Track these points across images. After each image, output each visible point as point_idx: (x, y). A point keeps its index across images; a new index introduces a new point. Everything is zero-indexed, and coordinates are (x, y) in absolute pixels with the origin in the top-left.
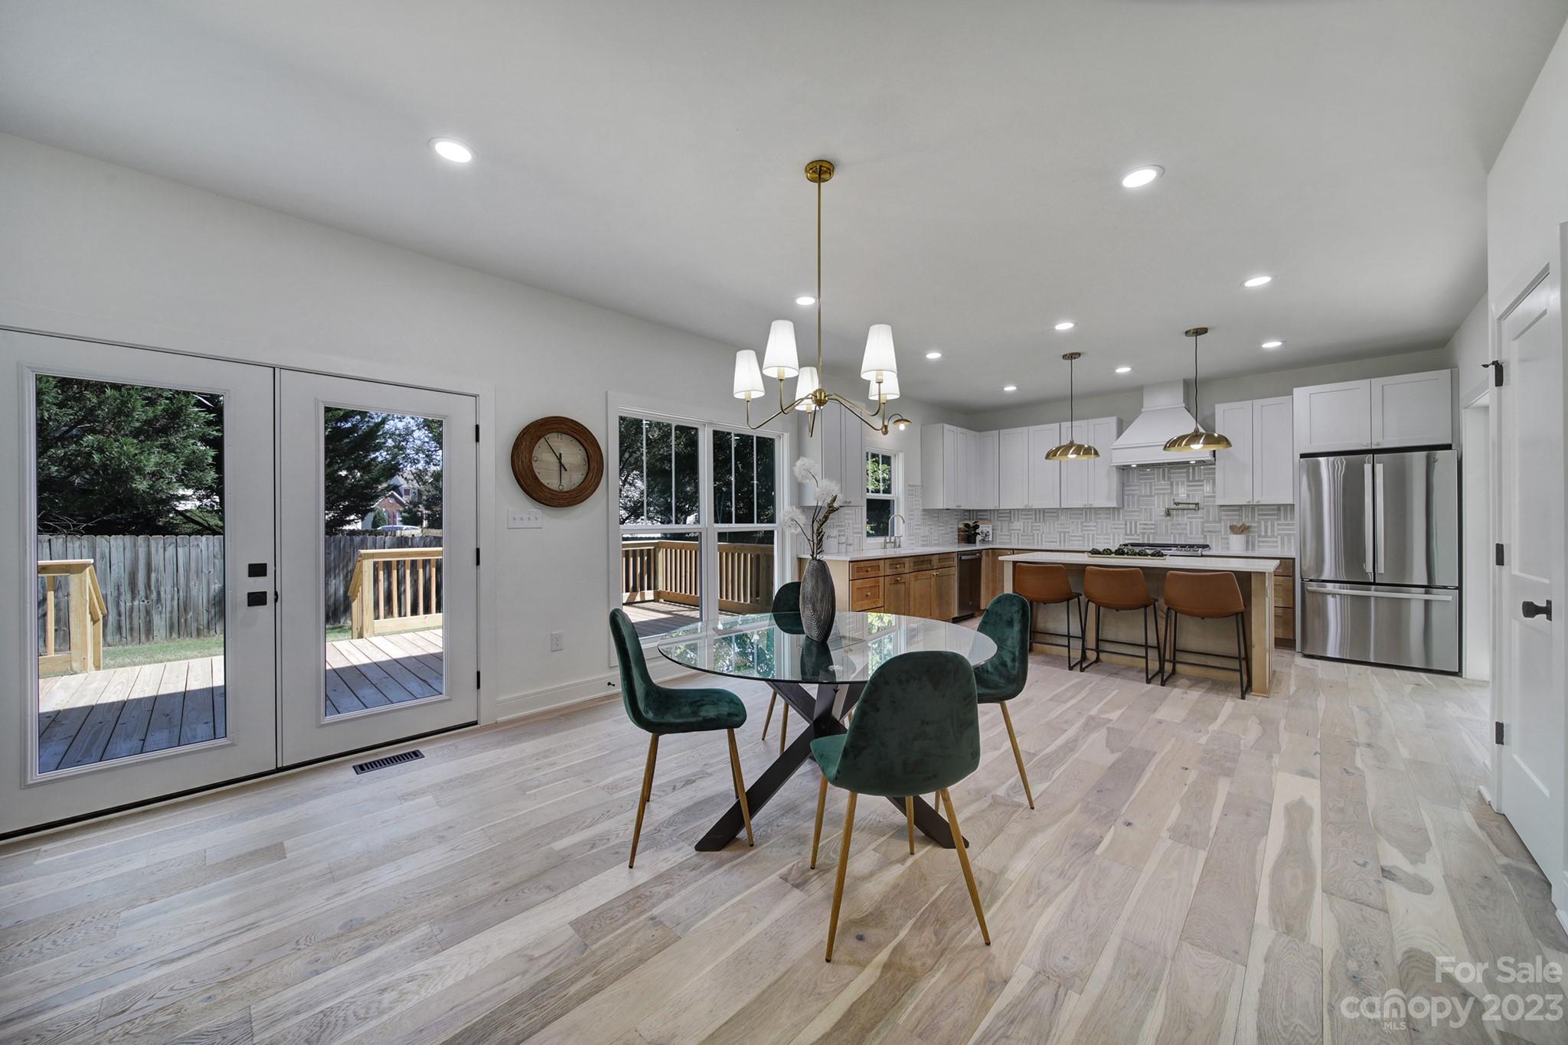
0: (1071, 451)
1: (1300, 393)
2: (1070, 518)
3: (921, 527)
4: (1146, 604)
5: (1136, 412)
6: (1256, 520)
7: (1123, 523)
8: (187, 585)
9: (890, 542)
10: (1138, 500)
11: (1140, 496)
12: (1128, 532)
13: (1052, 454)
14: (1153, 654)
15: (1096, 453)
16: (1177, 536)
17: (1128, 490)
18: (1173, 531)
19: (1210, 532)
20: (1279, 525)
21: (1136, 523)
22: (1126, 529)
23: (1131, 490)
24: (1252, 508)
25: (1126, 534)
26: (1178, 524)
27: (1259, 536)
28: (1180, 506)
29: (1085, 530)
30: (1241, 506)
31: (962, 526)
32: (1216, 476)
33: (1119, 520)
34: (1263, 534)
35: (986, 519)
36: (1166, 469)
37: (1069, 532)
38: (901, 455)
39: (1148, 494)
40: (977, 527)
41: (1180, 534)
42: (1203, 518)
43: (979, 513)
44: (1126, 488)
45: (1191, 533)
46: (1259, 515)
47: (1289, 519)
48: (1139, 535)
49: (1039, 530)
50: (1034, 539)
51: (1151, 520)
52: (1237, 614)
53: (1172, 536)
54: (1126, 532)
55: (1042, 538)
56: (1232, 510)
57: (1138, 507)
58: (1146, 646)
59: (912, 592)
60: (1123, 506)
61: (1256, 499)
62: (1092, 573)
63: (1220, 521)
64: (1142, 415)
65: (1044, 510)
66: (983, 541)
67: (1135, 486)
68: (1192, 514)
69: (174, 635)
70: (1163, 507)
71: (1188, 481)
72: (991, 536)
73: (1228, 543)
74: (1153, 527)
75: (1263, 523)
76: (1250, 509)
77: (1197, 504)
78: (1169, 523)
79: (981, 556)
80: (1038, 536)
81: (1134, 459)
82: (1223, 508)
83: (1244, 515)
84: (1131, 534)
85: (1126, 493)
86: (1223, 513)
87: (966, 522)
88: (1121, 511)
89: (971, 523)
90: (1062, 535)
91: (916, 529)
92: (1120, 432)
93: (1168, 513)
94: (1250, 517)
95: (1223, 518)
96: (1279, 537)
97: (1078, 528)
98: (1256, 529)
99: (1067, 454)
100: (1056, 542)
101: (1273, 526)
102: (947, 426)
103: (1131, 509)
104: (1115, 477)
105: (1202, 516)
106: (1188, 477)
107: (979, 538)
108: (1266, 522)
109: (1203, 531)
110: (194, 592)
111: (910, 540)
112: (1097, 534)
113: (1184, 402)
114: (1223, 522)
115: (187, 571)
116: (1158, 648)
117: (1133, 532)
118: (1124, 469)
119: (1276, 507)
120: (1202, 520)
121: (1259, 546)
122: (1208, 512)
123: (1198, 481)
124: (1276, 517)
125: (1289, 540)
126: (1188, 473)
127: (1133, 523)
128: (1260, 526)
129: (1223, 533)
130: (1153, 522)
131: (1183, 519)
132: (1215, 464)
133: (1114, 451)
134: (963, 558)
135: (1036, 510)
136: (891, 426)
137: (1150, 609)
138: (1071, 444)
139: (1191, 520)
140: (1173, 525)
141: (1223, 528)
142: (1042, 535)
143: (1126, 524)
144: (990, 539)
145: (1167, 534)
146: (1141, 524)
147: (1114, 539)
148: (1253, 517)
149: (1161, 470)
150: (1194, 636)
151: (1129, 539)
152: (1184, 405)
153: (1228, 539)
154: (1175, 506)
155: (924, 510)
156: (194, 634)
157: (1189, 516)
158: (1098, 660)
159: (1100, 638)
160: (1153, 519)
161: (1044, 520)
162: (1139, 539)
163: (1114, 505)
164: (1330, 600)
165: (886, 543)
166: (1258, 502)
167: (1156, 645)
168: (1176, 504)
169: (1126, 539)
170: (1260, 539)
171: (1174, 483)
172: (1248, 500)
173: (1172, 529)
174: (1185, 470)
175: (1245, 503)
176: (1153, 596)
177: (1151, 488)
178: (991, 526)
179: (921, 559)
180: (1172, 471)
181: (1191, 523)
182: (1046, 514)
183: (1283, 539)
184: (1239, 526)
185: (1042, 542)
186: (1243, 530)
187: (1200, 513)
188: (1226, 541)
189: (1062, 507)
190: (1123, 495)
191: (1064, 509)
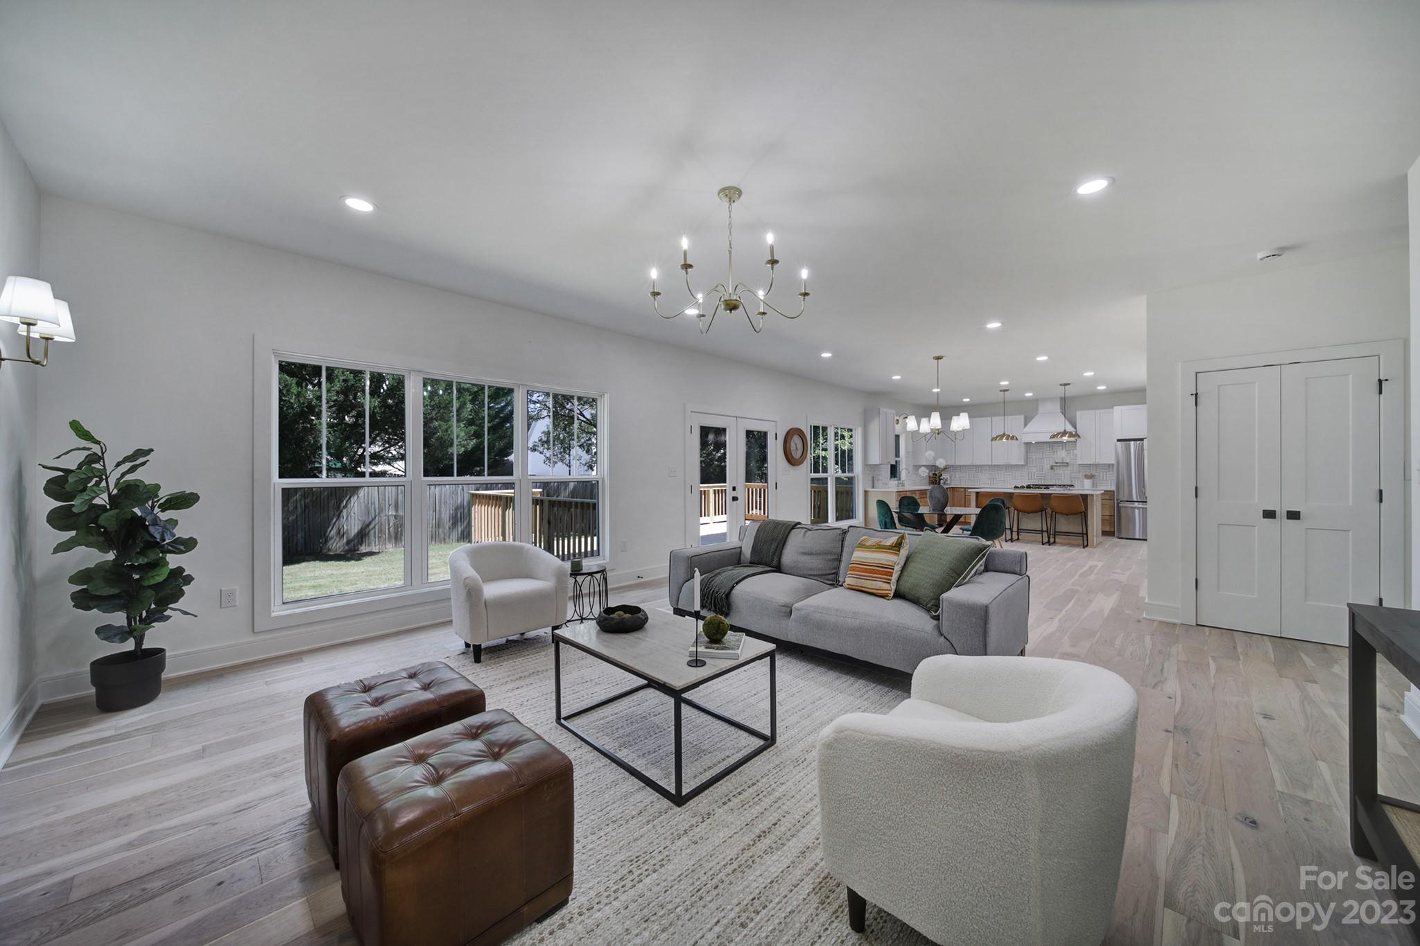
0: (1004, 438)
1: (1117, 409)
2: (998, 470)
4: (1042, 510)
5: (1035, 413)
7: (1027, 473)
8: (440, 511)
10: (1036, 461)
11: (1036, 459)
12: (1032, 477)
13: (996, 438)
14: (1045, 535)
15: (1017, 439)
16: (1057, 480)
17: (1030, 456)
19: (1074, 478)
20: (1109, 474)
22: (1030, 476)
23: (1032, 455)
24: (1096, 465)
25: (1029, 479)
26: (1057, 474)
28: (1059, 464)
29: (1008, 476)
30: (1089, 465)
31: (931, 475)
32: (1075, 450)
33: (1026, 470)
34: (1101, 478)
37: (996, 478)
38: (904, 435)
39: (1041, 458)
40: (941, 475)
41: (1059, 479)
43: (944, 468)
45: (1064, 479)
46: (1099, 469)
48: (1036, 479)
49: (980, 476)
50: (975, 482)
52: (1081, 513)
53: (1054, 480)
56: (1085, 467)
57: (1035, 464)
58: (1042, 531)
60: (1027, 463)
62: (1017, 496)
63: (1080, 472)
64: (1037, 416)
65: (981, 466)
67: (1034, 453)
68: (1065, 469)
69: (433, 543)
70: (1049, 464)
71: (1061, 452)
72: (949, 480)
73: (1083, 484)
74: (1044, 475)
75: (1100, 473)
76: (1094, 465)
77: (1067, 463)
78: (1053, 473)
80: (977, 480)
81: (1033, 439)
82: (1080, 465)
83: (1091, 469)
86: (1080, 468)
87: (936, 472)
88: (1026, 466)
89: (938, 473)
90: (992, 479)
91: (911, 475)
92: (1026, 425)
93: (1052, 468)
94: (1094, 470)
95: (1081, 470)
97: (1001, 476)
98: (1098, 477)
99: (1001, 440)
100: (988, 484)
101: (1106, 474)
103: (1031, 465)
104: (1023, 448)
108: (1103, 473)
109: (1070, 478)
110: (443, 515)
111: (908, 481)
112: (1016, 478)
113: (1060, 409)
115: (440, 501)
116: (1047, 531)
118: (1028, 444)
119: (1104, 465)
120: (1070, 471)
121: (1099, 484)
122: (1073, 467)
123: (1068, 451)
124: (1104, 470)
125: (1111, 482)
126: (1062, 446)
127: (1034, 473)
128: (1099, 475)
129: (1081, 478)
130: (1044, 473)
131: (1060, 471)
132: (1073, 446)
133: (1023, 436)
135: (977, 466)
136: (901, 420)
137: (1044, 512)
138: (1004, 435)
139: (1064, 471)
140: (1055, 474)
141: (1081, 475)
142: (979, 480)
143: (1029, 474)
144: (949, 482)
145: (1051, 479)
146: (1037, 474)
148: (1096, 470)
149: (1050, 446)
150: (1064, 525)
151: (1032, 481)
152: (1060, 411)
153: (1083, 482)
154: (1056, 464)
155: (914, 466)
156: (443, 542)
157: (1063, 469)
158: (1018, 539)
160: (1044, 471)
161: (981, 471)
162: (1037, 481)
163: (1022, 463)
164: (1137, 511)
166: (1098, 462)
167: (1046, 529)
170: (1097, 480)
171: (1055, 452)
172: (1095, 461)
173: (1054, 476)
175: (1091, 463)
176: (1045, 507)
177: (1042, 455)
178: (949, 475)
180: (1054, 446)
181: (1064, 473)
184: (1089, 475)
186: (1091, 477)
187: (1069, 468)
189: (993, 464)
190: (1027, 458)
191: (994, 465)
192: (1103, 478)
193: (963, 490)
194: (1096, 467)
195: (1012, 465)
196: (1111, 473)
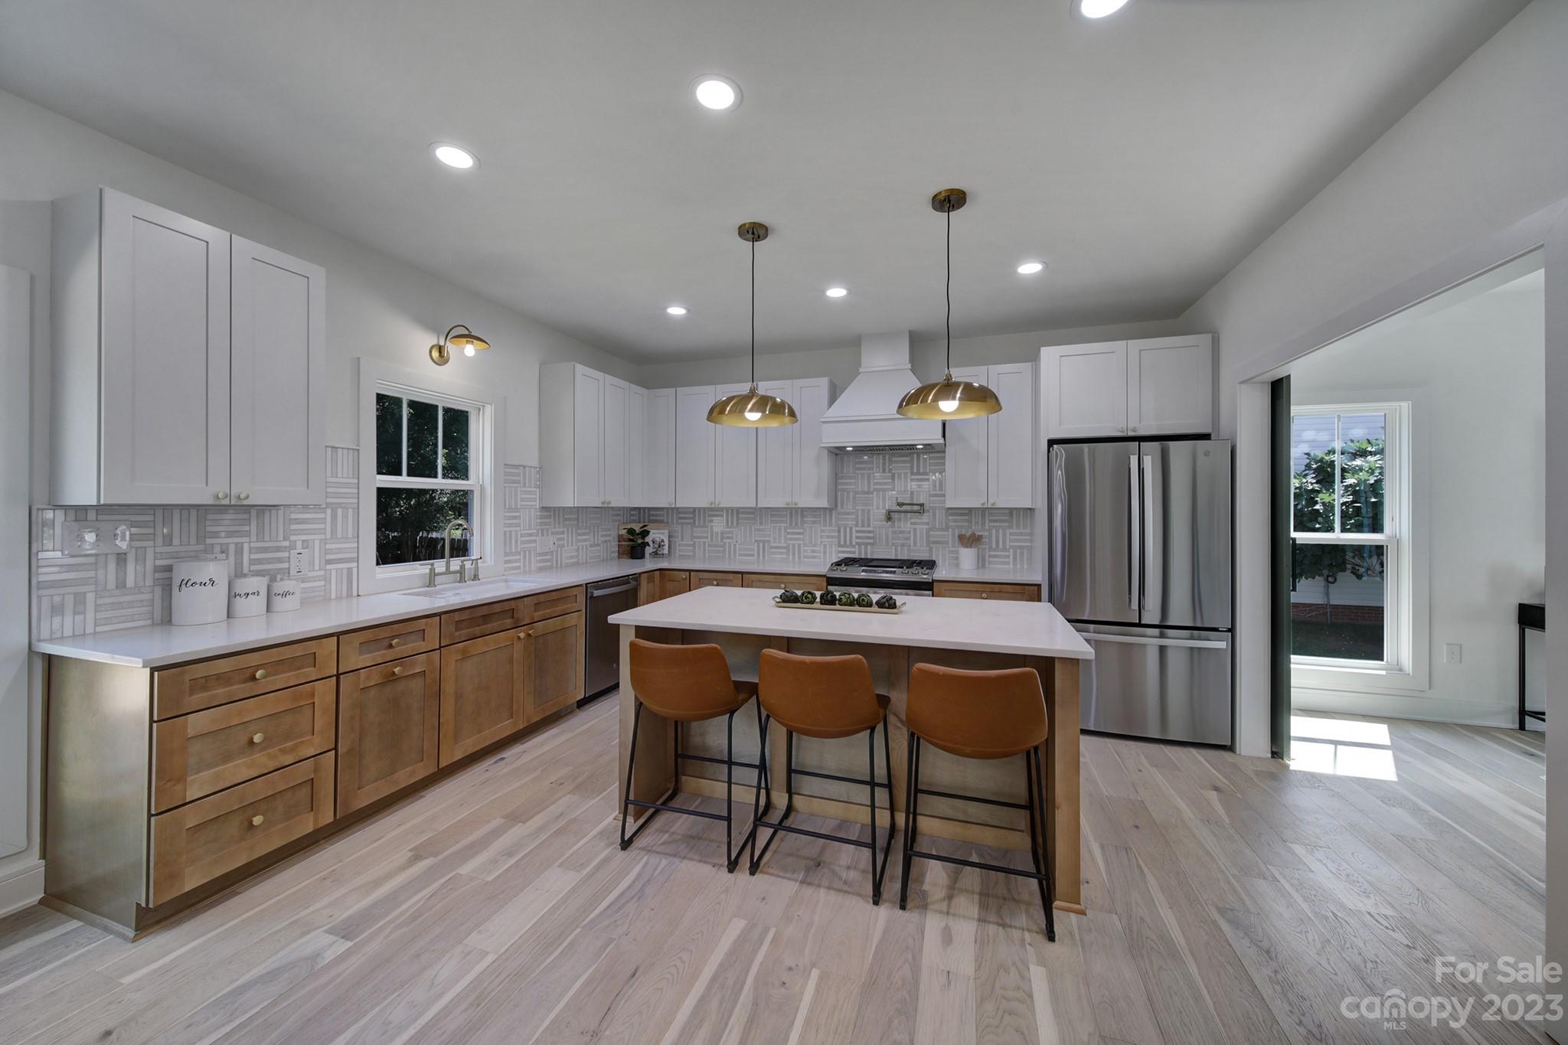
0: (749, 406)
1: (1047, 354)
2: (772, 522)
3: (538, 539)
5: (853, 372)
6: (987, 527)
7: (836, 528)
9: (448, 572)
10: (854, 498)
11: (856, 493)
12: (842, 543)
13: (716, 411)
15: (792, 414)
16: (899, 548)
17: (842, 484)
18: (894, 541)
19: (936, 542)
20: (1011, 534)
21: (851, 529)
22: (839, 537)
23: (846, 484)
24: (984, 512)
25: (840, 545)
26: (901, 532)
27: (990, 549)
28: (904, 508)
29: (791, 539)
30: (970, 510)
31: (624, 532)
32: (946, 467)
33: (831, 525)
34: (994, 546)
35: (662, 522)
36: (887, 457)
37: (769, 541)
38: (489, 410)
39: (866, 490)
40: (645, 533)
41: (903, 545)
42: (928, 524)
43: (652, 513)
44: (839, 481)
45: (915, 544)
46: (990, 521)
47: (1021, 528)
48: (854, 546)
49: (732, 538)
50: (724, 551)
51: (869, 526)
53: (894, 547)
54: (839, 543)
55: (735, 551)
56: (961, 515)
57: (853, 508)
58: (872, 784)
59: (449, 688)
60: (836, 506)
61: (991, 501)
63: (947, 528)
64: (860, 376)
65: (737, 509)
66: (655, 554)
67: (851, 478)
68: (916, 519)
70: (884, 508)
71: (912, 473)
72: (666, 547)
73: (957, 558)
74: (871, 535)
75: (994, 531)
76: (980, 512)
77: (922, 505)
78: (890, 529)
79: (639, 585)
80: (730, 547)
81: (850, 438)
82: (950, 511)
83: (973, 521)
84: (845, 545)
85: (839, 487)
86: (950, 518)
87: (629, 526)
88: (834, 512)
89: (637, 528)
90: (761, 544)
91: (523, 542)
92: (832, 399)
93: (889, 517)
94: (980, 524)
95: (950, 524)
96: (1011, 550)
97: (780, 536)
98: (987, 540)
99: (742, 411)
100: (753, 555)
101: (1004, 535)
102: (580, 368)
103: (845, 510)
104: (826, 465)
105: (926, 521)
106: (912, 468)
107: (648, 550)
108: (997, 531)
109: (928, 543)
111: (506, 562)
112: (805, 545)
113: (910, 362)
114: (950, 530)
116: (889, 786)
117: (848, 543)
118: (838, 453)
119: (1007, 511)
120: (927, 527)
121: (990, 563)
122: (934, 515)
123: (922, 474)
124: (1007, 524)
125: (1022, 554)
126: (911, 462)
127: (848, 529)
128: (990, 536)
129: (950, 545)
130: (871, 529)
131: (906, 525)
132: (944, 452)
133: (825, 425)
134: (597, 593)
135: (727, 509)
136: (451, 348)
138: (751, 393)
139: (916, 526)
140: (894, 532)
141: (950, 537)
142: (735, 545)
143: (839, 531)
144: (666, 551)
145: (887, 545)
146: (857, 532)
147: (825, 553)
148: (983, 524)
149: (881, 457)
151: (843, 552)
152: (909, 366)
153: (957, 552)
154: (898, 508)
155: (543, 509)
157: (913, 520)
159: (794, 766)
160: (872, 525)
161: (737, 524)
162: (854, 553)
163: (825, 504)
165: (433, 574)
166: (993, 504)
167: (886, 782)
168: (899, 504)
169: (839, 552)
170: (991, 553)
171: (896, 475)
172: (982, 502)
173: (893, 539)
174: (909, 459)
175: (977, 505)
177: (869, 483)
178: (666, 532)
179: (485, 611)
180: (894, 459)
181: (915, 529)
182: (740, 516)
183: (1015, 553)
184: (968, 535)
185: (735, 556)
186: (970, 540)
187: (925, 518)
188: (955, 555)
189: (759, 506)
190: (836, 490)
191: (761, 509)
192: (997, 543)
193: (684, 575)
194: (983, 516)
195: (803, 510)
196: (1014, 530)
